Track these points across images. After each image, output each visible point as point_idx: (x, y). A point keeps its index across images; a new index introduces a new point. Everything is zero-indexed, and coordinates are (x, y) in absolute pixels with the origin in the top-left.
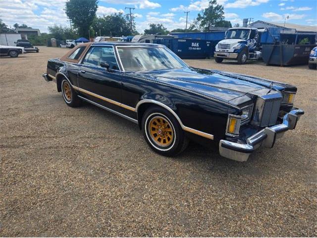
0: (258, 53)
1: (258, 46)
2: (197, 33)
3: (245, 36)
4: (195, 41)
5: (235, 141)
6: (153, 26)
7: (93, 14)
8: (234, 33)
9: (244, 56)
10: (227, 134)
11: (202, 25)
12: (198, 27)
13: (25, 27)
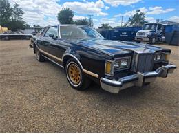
0: (163, 38)
1: (163, 34)
2: (128, 28)
3: (155, 28)
4: (125, 32)
5: (111, 79)
6: (103, 25)
7: (71, 19)
8: (148, 26)
9: (154, 39)
10: (106, 74)
11: (132, 24)
12: (129, 25)
13: (39, 26)
